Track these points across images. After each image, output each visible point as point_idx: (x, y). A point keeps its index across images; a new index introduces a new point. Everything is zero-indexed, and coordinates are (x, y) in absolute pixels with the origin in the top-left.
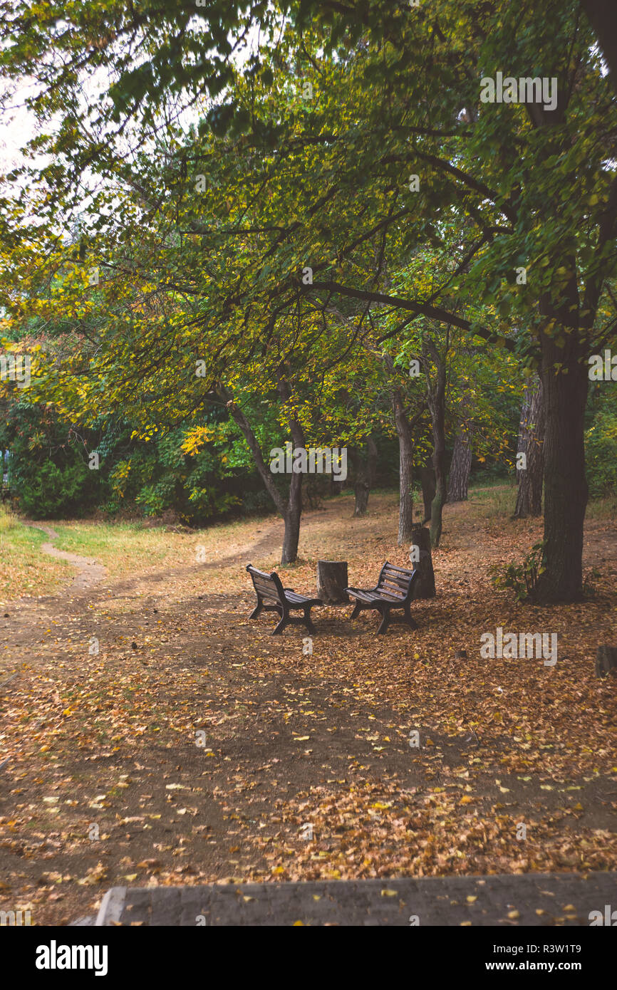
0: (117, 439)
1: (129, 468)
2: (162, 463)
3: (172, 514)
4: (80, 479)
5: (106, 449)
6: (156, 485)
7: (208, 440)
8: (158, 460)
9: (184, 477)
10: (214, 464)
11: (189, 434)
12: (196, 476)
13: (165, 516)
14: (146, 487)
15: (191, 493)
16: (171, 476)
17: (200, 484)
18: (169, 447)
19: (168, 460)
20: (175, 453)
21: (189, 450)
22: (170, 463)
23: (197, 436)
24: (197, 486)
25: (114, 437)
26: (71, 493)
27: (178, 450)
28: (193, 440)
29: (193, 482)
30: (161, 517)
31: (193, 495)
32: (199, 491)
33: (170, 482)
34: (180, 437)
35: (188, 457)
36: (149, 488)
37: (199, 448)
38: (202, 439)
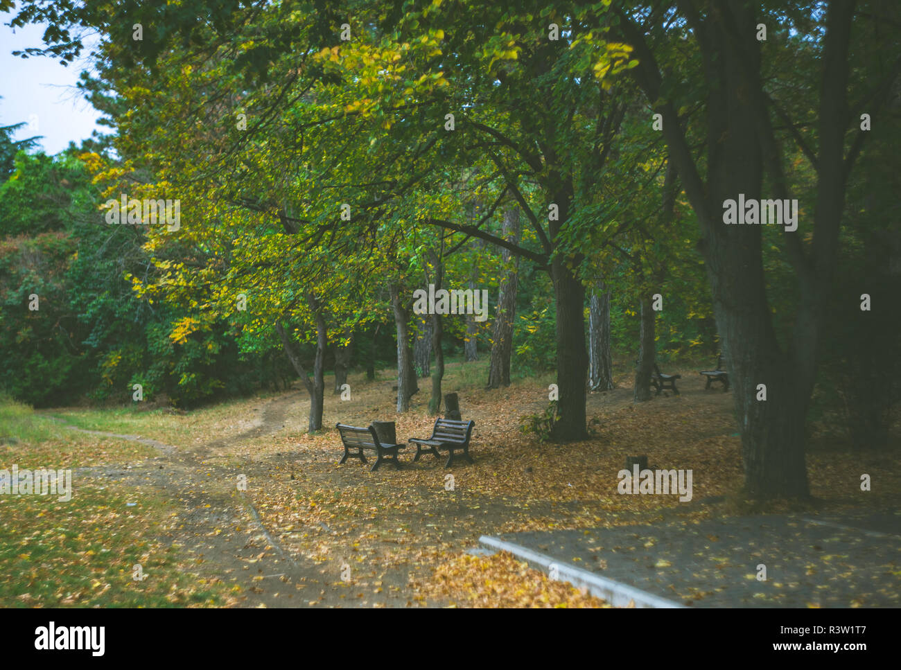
0: (107, 331)
1: (120, 357)
2: (151, 351)
3: (164, 398)
4: (67, 369)
5: (96, 340)
6: (146, 372)
7: (195, 330)
8: (146, 348)
9: (173, 364)
10: (201, 350)
11: (177, 324)
12: (184, 362)
13: (158, 400)
14: (136, 375)
15: (181, 378)
16: (161, 364)
17: (189, 370)
18: (157, 337)
19: (158, 348)
20: (165, 342)
21: (177, 339)
22: (159, 351)
23: (185, 326)
24: (186, 371)
25: (104, 329)
26: (58, 382)
27: (166, 339)
28: (182, 330)
29: (182, 368)
30: (154, 401)
31: (182, 380)
32: (188, 376)
33: (160, 369)
34: (167, 327)
35: (177, 345)
36: (139, 374)
37: (187, 337)
38: (190, 329)
